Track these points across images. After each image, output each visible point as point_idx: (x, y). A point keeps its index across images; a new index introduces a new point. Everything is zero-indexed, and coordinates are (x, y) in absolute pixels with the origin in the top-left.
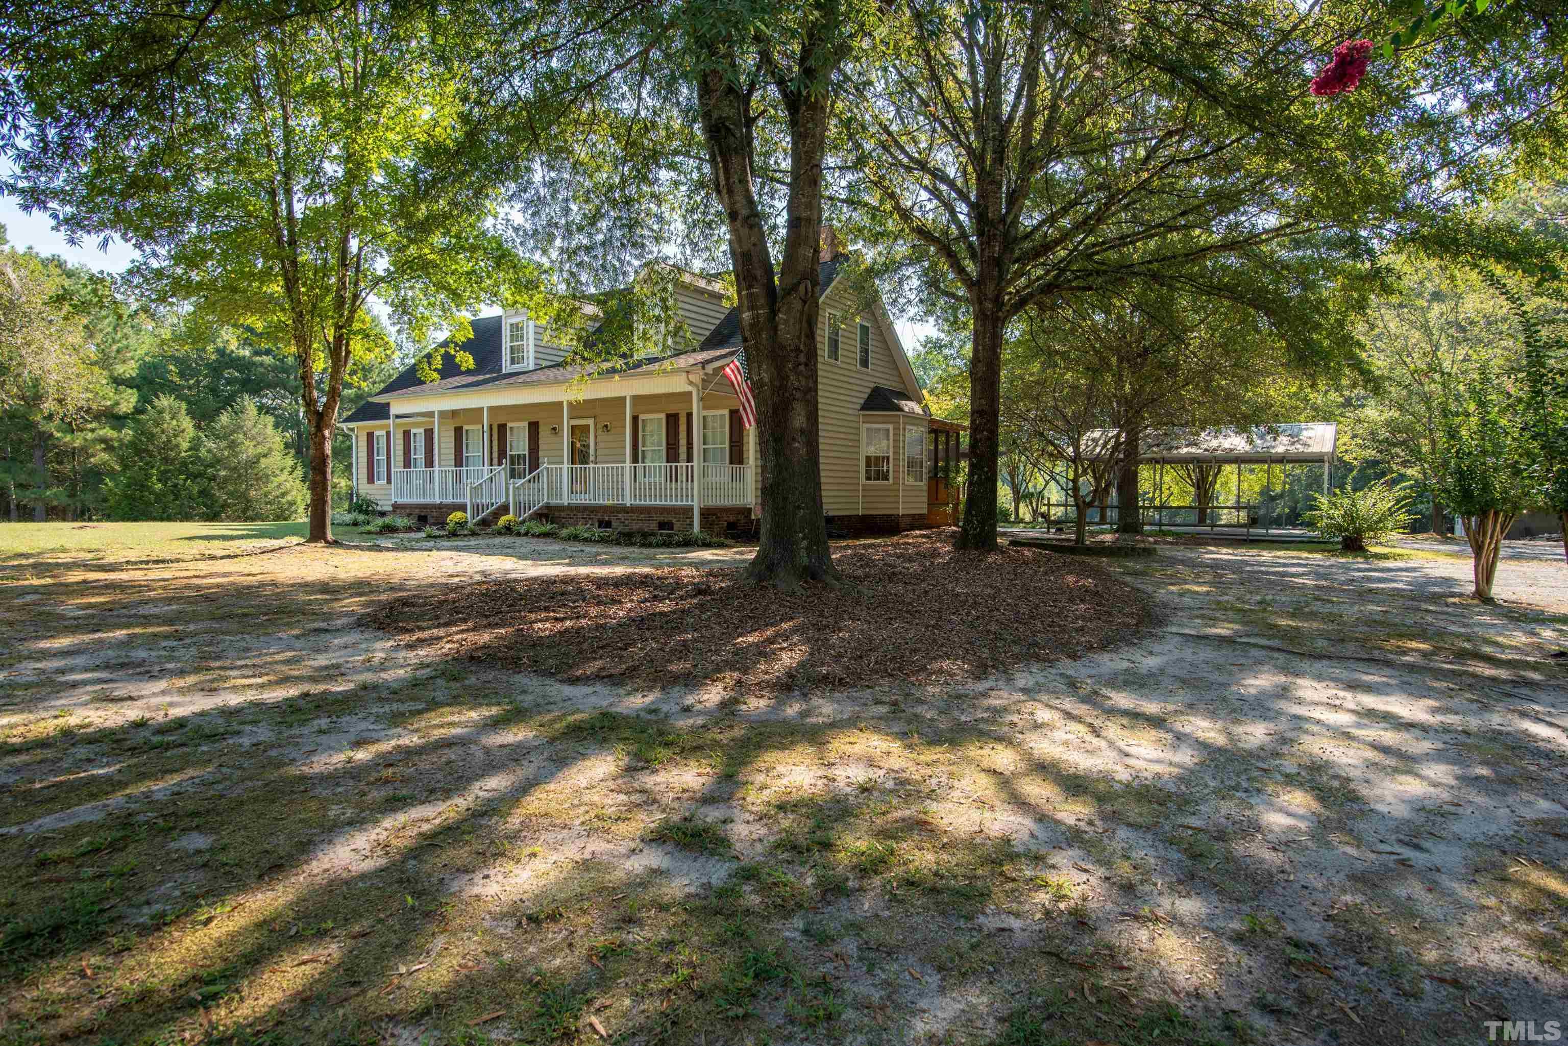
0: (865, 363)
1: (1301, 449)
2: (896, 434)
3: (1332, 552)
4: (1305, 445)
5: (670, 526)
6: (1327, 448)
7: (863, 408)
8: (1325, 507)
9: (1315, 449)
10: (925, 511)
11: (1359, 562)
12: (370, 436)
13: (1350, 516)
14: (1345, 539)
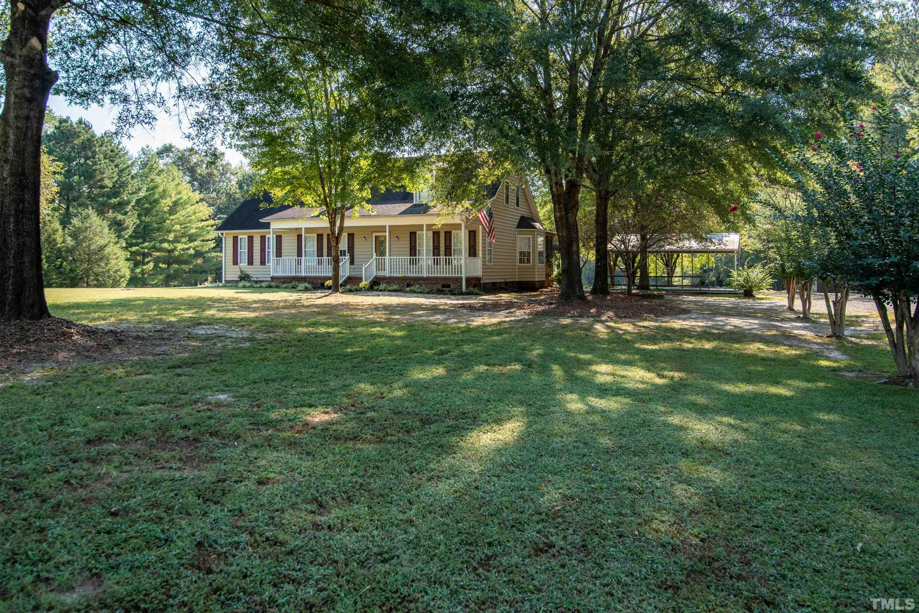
0: (518, 205)
1: (723, 247)
2: (533, 240)
3: (739, 297)
4: (725, 245)
5: (449, 286)
6: (735, 247)
7: (518, 227)
8: (735, 276)
9: (730, 247)
10: (544, 279)
11: (751, 301)
12: (235, 239)
13: (747, 280)
14: (745, 291)
